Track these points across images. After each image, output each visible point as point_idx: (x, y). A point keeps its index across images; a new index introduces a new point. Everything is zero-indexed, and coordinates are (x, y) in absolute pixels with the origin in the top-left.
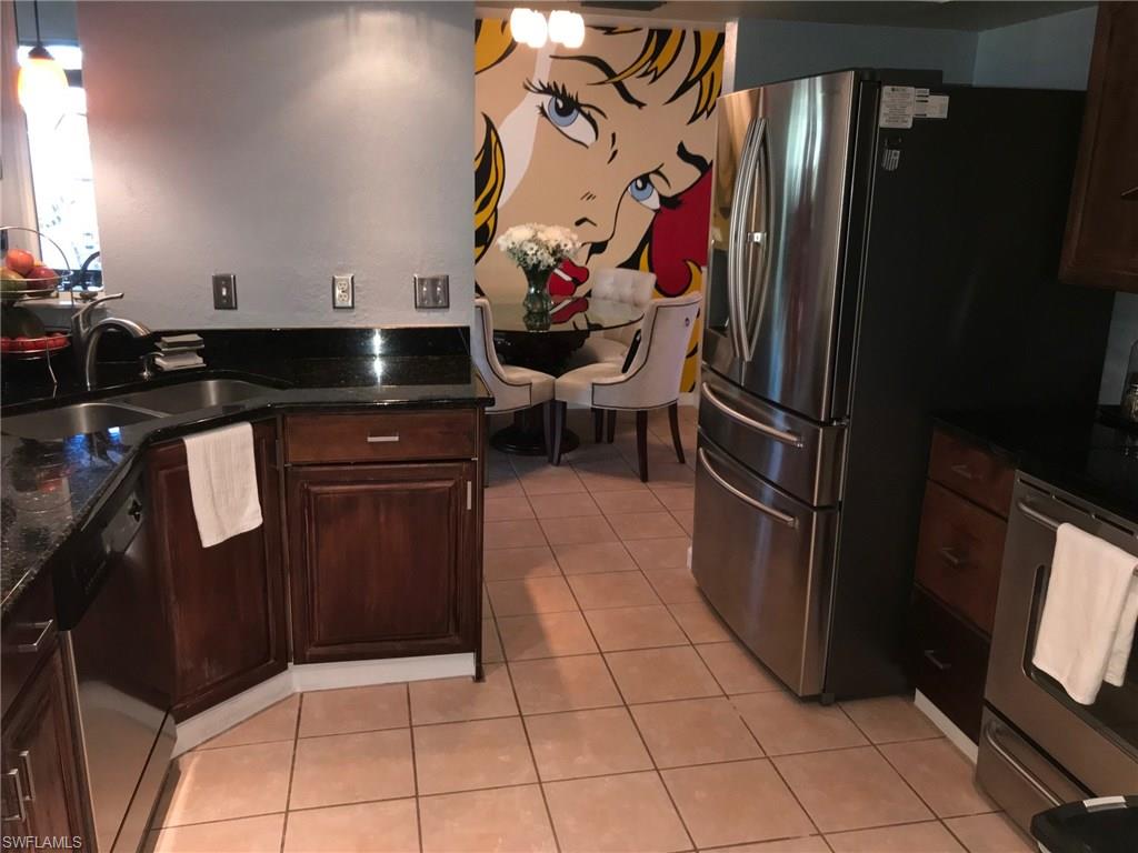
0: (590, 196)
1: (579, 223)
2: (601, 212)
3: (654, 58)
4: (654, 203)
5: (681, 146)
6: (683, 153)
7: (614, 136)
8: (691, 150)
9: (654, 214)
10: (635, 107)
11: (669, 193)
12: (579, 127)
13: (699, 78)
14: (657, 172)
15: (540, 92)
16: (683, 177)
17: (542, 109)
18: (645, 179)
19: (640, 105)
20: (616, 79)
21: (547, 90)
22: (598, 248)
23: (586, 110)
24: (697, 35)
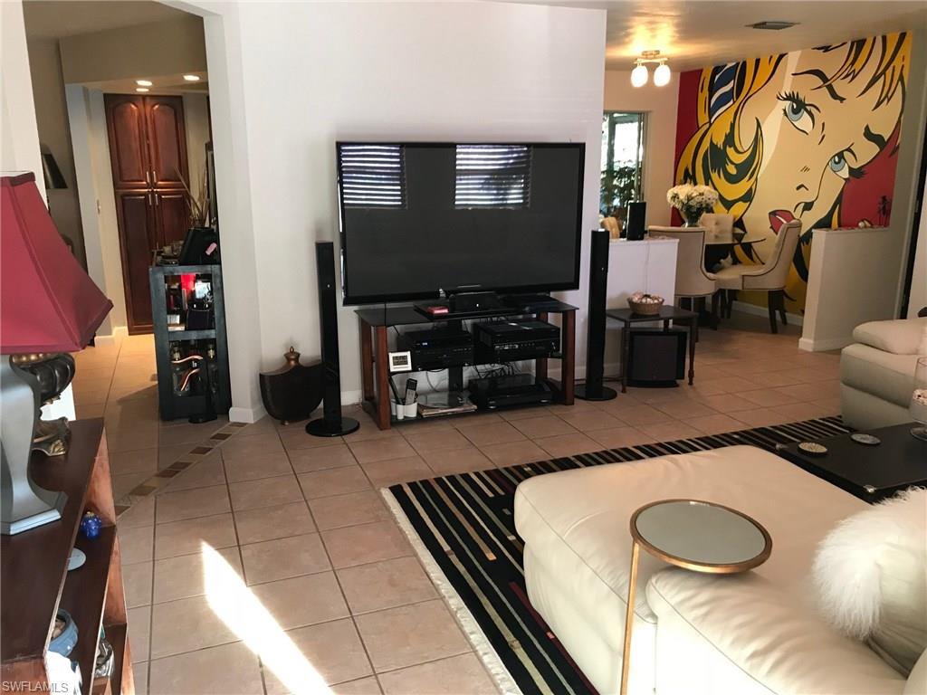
0: (806, 169)
1: (798, 188)
2: (811, 180)
3: (853, 64)
4: (845, 173)
5: (867, 128)
6: (868, 134)
7: (823, 124)
8: (874, 131)
9: (844, 182)
10: (838, 101)
11: (856, 166)
12: (804, 121)
13: (884, 72)
14: (849, 150)
15: (785, 99)
16: (867, 152)
17: (785, 110)
18: (840, 155)
19: (842, 100)
20: (829, 83)
21: (788, 98)
22: (808, 206)
23: (808, 107)
24: (884, 39)
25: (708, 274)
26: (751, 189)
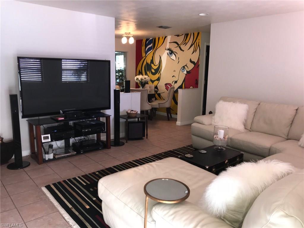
0: (175, 71)
1: (173, 77)
2: (176, 74)
3: (186, 40)
4: (185, 72)
5: (190, 59)
6: (191, 61)
7: (179, 58)
8: (193, 60)
9: (185, 75)
10: (182, 51)
11: (188, 70)
12: (173, 57)
13: (194, 43)
14: (186, 65)
15: (167, 50)
16: (191, 66)
17: (168, 53)
18: (184, 67)
19: (183, 51)
20: (179, 46)
21: (169, 50)
22: (176, 82)
23: (174, 53)
24: (194, 34)
25: (149, 103)
26: (159, 77)
